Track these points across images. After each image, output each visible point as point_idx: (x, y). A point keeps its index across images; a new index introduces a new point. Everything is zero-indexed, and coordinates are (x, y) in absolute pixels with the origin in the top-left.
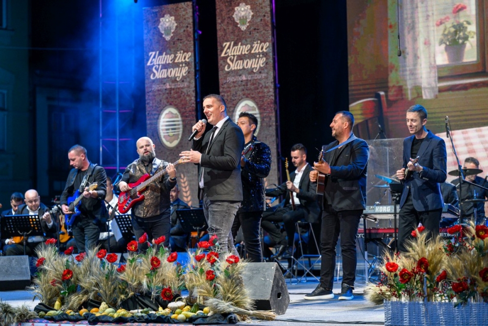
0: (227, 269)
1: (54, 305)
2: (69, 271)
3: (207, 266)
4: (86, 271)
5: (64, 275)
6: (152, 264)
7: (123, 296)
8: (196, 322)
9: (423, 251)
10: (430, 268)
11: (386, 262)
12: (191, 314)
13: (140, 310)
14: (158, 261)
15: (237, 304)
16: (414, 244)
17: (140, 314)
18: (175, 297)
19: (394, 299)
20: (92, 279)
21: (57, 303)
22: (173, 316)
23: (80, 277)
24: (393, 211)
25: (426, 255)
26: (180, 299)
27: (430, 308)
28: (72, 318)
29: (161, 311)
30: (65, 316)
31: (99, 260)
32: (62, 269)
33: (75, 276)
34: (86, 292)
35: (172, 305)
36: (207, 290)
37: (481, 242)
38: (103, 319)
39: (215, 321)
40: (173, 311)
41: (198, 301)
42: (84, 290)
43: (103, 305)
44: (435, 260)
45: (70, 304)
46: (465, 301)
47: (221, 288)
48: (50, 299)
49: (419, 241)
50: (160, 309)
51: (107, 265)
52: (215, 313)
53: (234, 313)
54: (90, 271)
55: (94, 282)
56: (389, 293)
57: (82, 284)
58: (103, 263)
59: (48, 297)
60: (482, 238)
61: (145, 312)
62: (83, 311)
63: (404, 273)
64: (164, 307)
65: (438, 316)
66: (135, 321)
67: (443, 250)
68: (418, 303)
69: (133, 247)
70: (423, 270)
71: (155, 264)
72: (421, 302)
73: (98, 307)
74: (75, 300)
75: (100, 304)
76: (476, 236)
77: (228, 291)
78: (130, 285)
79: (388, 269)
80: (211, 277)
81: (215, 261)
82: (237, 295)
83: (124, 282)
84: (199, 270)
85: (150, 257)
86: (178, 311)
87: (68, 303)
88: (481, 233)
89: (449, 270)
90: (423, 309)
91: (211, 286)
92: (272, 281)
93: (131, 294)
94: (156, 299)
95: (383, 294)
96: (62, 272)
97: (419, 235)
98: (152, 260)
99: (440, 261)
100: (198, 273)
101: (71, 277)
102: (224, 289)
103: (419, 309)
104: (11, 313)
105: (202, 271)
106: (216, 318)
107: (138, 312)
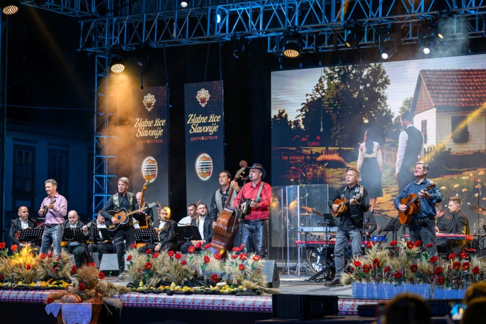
0: (253, 263)
1: (138, 284)
2: (149, 264)
3: (240, 262)
4: (160, 263)
5: (146, 266)
6: (205, 260)
7: (185, 279)
8: (237, 294)
9: (376, 255)
10: (380, 265)
11: (353, 261)
12: (232, 290)
13: (199, 287)
14: (208, 259)
15: (259, 284)
16: (370, 251)
17: (200, 290)
18: (220, 280)
19: (358, 282)
20: (165, 269)
21: (141, 283)
22: (221, 291)
23: (157, 267)
24: (325, 231)
25: (378, 257)
26: (223, 281)
27: (379, 287)
28: (156, 291)
29: (212, 288)
30: (151, 291)
31: (169, 257)
32: (144, 262)
33: (153, 266)
34: (160, 276)
35: (219, 284)
36: (240, 275)
37: (409, 250)
38: (177, 292)
39: (249, 293)
40: (221, 287)
41: (234, 282)
42: (159, 275)
43: (173, 284)
44: (383, 260)
45: (151, 283)
46: (400, 283)
47: (249, 275)
48: (136, 280)
49: (373, 249)
50: (211, 286)
51: (174, 261)
52: (248, 289)
53: (259, 289)
54: (163, 264)
55: (166, 270)
56: (355, 278)
57: (158, 272)
58: (172, 259)
59: (135, 279)
60: (410, 248)
61: (203, 288)
62: (161, 288)
63: (365, 267)
64: (214, 286)
65: (384, 291)
66: (198, 294)
67: (387, 255)
68: (372, 284)
69: (192, 250)
70: (376, 265)
71: (207, 260)
72: (374, 283)
73: (170, 286)
74: (154, 281)
75: (170, 283)
76: (407, 247)
77: (253, 276)
78: (190, 272)
79: (355, 265)
80: (242, 268)
81: (245, 258)
82: (258, 279)
83: (186, 270)
84: (235, 264)
85: (203, 257)
86: (223, 288)
87: (149, 283)
88: (410, 246)
89: (391, 266)
90: (375, 287)
91: (242, 273)
92: (273, 271)
93: (191, 278)
94: (207, 281)
95: (351, 278)
96: (145, 264)
97: (373, 246)
98: (205, 258)
99: (385, 261)
100: (234, 265)
101: (151, 267)
102: (251, 275)
103: (373, 288)
104: (115, 288)
105: (237, 264)
106: (249, 292)
107: (198, 288)
